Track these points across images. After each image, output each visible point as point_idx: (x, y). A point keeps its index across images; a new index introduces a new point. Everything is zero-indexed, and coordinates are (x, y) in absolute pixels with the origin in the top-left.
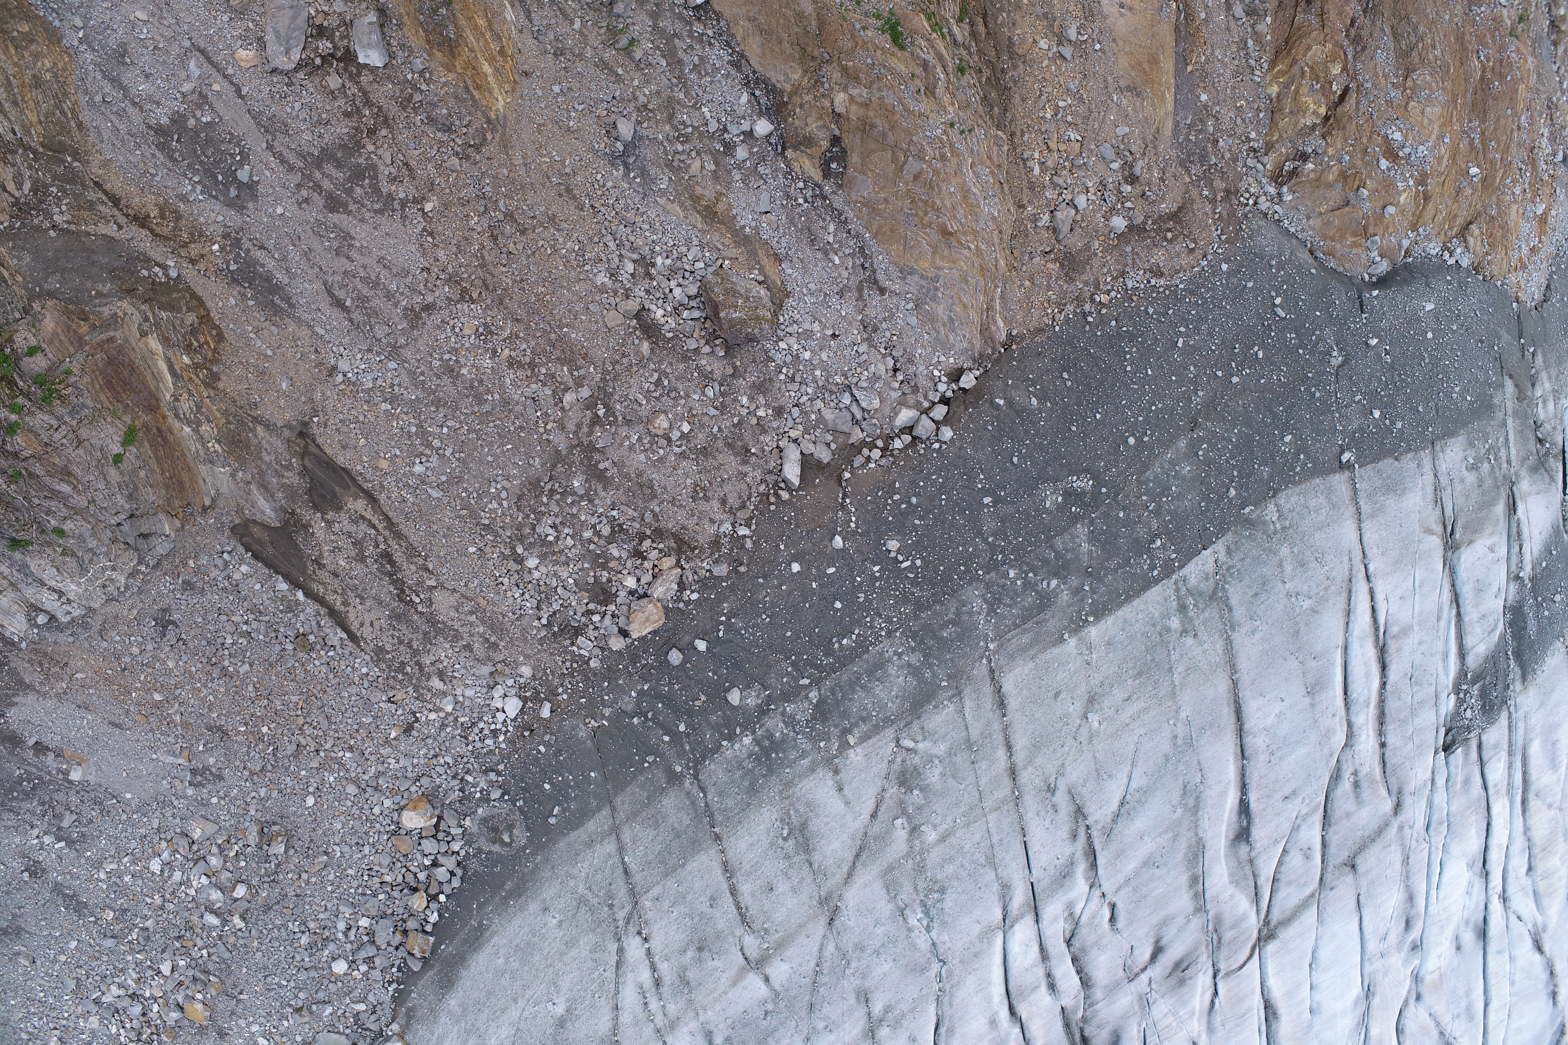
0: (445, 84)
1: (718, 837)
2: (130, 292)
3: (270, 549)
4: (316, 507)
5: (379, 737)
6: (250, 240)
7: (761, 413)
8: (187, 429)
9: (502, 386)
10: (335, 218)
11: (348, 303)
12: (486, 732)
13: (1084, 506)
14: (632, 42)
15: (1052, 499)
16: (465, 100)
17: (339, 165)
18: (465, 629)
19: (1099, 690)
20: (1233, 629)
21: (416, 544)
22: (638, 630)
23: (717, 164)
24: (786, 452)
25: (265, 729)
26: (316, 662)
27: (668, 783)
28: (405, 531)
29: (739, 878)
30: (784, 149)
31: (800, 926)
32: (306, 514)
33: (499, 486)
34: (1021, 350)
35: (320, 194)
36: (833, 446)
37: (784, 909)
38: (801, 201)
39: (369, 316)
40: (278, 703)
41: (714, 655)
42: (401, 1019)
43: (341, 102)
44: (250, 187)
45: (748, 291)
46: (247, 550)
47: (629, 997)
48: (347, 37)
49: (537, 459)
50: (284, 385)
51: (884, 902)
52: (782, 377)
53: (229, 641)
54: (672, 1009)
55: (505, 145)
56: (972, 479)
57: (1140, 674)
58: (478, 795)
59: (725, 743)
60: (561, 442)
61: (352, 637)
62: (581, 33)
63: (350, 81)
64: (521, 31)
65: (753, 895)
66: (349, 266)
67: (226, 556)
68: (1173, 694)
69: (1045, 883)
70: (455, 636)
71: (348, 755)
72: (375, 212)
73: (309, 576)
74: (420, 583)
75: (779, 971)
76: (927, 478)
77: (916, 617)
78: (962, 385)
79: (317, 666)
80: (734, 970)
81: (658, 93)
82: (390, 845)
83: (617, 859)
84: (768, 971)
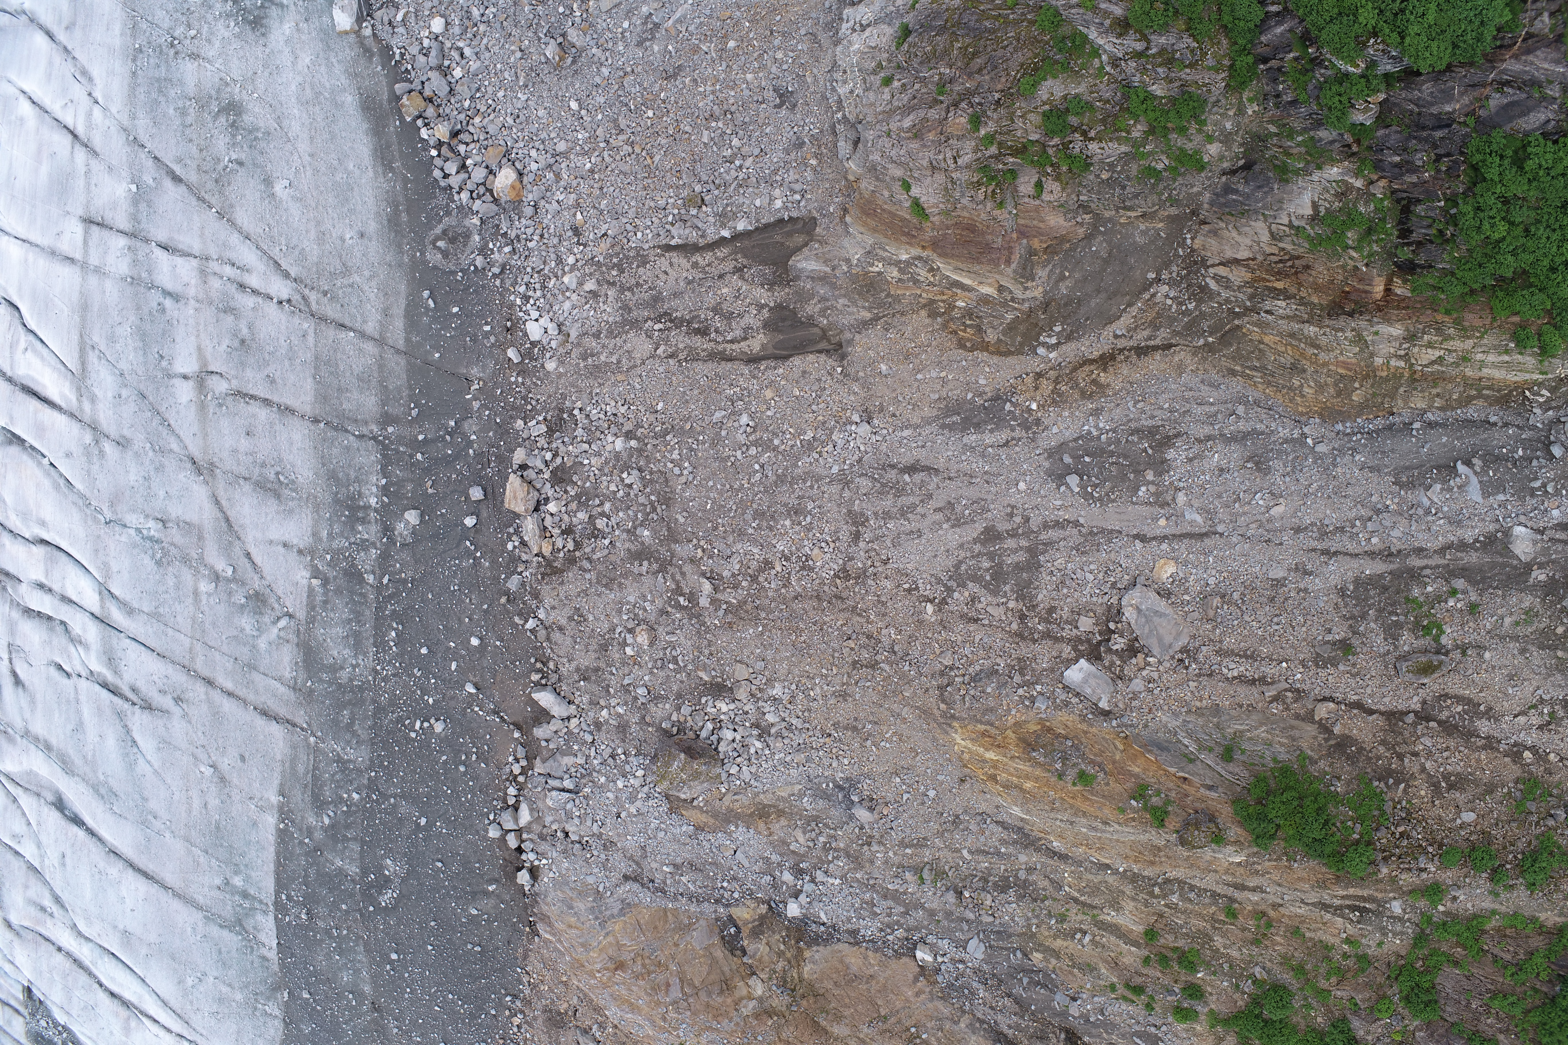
0: (1009, 710)
1: (316, 421)
2: (1046, 306)
3: (778, 238)
4: (780, 307)
5: (586, 202)
6: (1020, 439)
7: (605, 713)
8: (904, 257)
9: (755, 542)
10: (980, 527)
11: (906, 477)
12: (531, 293)
13: (370, 886)
14: (922, 881)
15: (391, 867)
16: (984, 714)
17: (1017, 567)
18: (611, 346)
19: (227, 790)
20: (206, 917)
21: (695, 364)
22: (514, 482)
23: (793, 852)
24: (564, 705)
25: (650, 113)
26: (671, 201)
27: (386, 413)
28: (710, 365)
29: (274, 415)
30: (770, 907)
31: (206, 435)
32: (781, 294)
33: (685, 472)
34: (521, 932)
35: (1007, 531)
36: (544, 744)
37: (227, 432)
38: (725, 884)
39: (883, 485)
40: (663, 142)
41: (457, 525)
42: (370, 42)
43: (1065, 614)
44: (1059, 477)
45: (690, 787)
46: (791, 218)
47: (248, 255)
48: (1109, 668)
49: (682, 520)
50: (883, 367)
51: (180, 513)
52: (620, 751)
53: (735, 142)
54: (216, 284)
55: (925, 713)
56: (448, 822)
57: (218, 828)
58: (491, 246)
59: (384, 481)
60: (683, 550)
61: (668, 248)
62: (958, 851)
63: (1077, 636)
64: (997, 807)
65: (254, 416)
66: (933, 504)
67: (797, 197)
68: (187, 840)
69: (115, 641)
70: (612, 332)
71: (588, 166)
72: (961, 562)
73: (736, 253)
74: (667, 341)
75: (185, 392)
76: (472, 791)
77: (374, 701)
78: (524, 871)
79: (668, 198)
80: (209, 357)
81: (872, 862)
82: (502, 143)
83: (358, 326)
84: (191, 383)
